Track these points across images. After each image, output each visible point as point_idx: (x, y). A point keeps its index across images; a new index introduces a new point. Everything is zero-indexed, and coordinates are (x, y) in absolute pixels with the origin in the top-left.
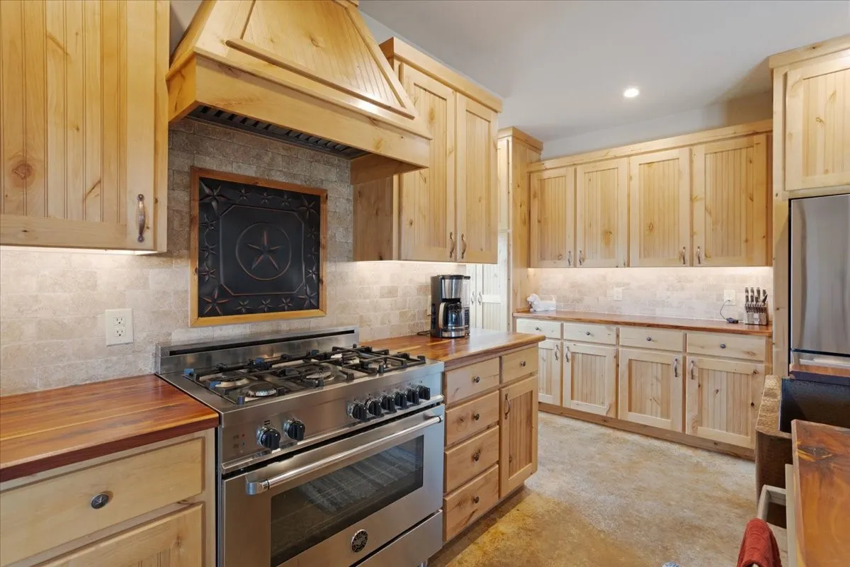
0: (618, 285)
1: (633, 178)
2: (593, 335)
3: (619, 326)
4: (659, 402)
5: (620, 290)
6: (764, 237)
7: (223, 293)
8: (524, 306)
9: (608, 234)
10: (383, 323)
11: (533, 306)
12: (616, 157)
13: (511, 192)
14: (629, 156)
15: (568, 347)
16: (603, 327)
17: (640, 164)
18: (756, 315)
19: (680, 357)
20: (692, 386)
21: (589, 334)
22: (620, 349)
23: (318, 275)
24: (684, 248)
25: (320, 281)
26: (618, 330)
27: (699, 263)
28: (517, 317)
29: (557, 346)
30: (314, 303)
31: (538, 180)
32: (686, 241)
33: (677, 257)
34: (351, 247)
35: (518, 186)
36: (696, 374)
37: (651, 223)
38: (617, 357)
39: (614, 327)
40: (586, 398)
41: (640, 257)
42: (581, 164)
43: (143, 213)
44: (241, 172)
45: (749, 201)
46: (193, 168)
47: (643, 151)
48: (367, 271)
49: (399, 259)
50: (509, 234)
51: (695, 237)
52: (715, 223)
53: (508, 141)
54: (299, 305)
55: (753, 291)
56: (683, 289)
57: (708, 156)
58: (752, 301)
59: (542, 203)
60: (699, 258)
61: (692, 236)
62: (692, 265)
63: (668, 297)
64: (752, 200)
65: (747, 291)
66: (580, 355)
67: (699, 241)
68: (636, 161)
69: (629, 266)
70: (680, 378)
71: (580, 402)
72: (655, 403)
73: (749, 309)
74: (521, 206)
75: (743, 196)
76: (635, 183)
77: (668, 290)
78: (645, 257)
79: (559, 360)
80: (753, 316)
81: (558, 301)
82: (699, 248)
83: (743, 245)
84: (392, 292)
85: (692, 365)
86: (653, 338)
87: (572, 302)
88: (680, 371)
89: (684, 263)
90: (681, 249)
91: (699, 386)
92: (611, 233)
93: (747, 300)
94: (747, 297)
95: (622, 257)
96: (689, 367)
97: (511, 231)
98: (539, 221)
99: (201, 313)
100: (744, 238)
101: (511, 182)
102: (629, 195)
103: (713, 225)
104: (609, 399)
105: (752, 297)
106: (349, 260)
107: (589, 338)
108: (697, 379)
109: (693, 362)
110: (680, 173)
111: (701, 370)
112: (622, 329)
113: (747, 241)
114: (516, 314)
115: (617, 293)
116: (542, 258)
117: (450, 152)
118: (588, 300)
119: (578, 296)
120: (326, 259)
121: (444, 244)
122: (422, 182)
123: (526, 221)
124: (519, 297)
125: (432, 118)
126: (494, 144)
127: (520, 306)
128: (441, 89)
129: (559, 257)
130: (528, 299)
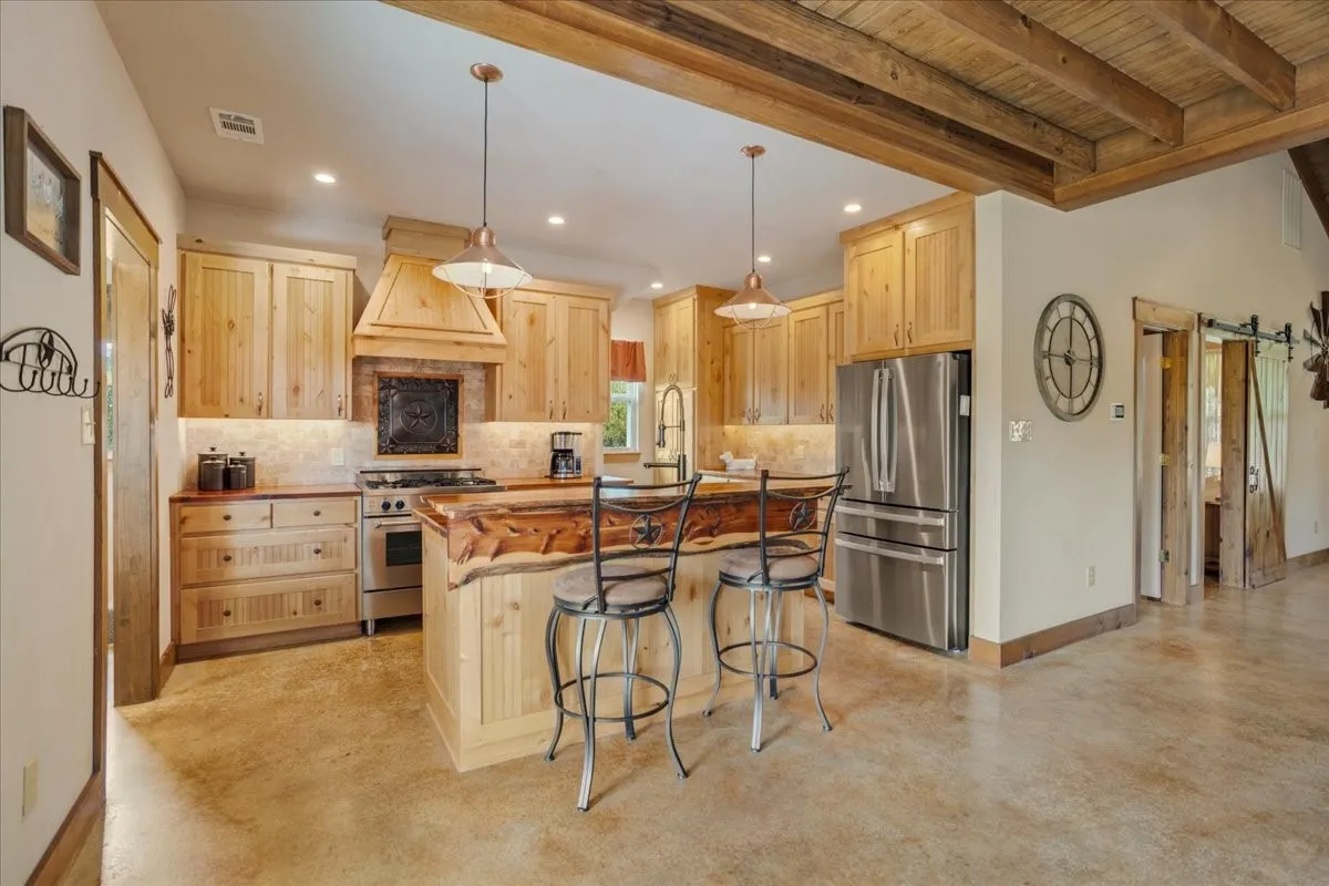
1: (791, 335)
7: (392, 442)
8: (717, 465)
9: (775, 391)
10: (512, 466)
11: (727, 464)
17: (796, 322)
23: (457, 432)
24: (823, 405)
25: (457, 435)
30: (454, 450)
31: (729, 335)
33: (818, 414)
34: (483, 412)
35: (708, 343)
41: (795, 414)
43: (341, 402)
44: (404, 371)
46: (375, 372)
48: (494, 428)
49: (501, 420)
50: (694, 392)
51: (830, 394)
54: (441, 450)
59: (733, 359)
74: (712, 363)
78: (798, 414)
81: (758, 460)
84: (521, 444)
89: (823, 421)
95: (783, 416)
97: (695, 389)
98: (730, 377)
99: (380, 453)
106: (481, 421)
110: (821, 331)
114: (701, 471)
115: (800, 451)
116: (732, 416)
117: (550, 342)
118: (780, 458)
119: (773, 454)
120: (463, 421)
121: (544, 410)
122: (522, 368)
123: (719, 378)
124: (708, 454)
125: (532, 321)
126: (604, 327)
127: (709, 464)
128: (541, 298)
129: (743, 414)
130: (721, 457)
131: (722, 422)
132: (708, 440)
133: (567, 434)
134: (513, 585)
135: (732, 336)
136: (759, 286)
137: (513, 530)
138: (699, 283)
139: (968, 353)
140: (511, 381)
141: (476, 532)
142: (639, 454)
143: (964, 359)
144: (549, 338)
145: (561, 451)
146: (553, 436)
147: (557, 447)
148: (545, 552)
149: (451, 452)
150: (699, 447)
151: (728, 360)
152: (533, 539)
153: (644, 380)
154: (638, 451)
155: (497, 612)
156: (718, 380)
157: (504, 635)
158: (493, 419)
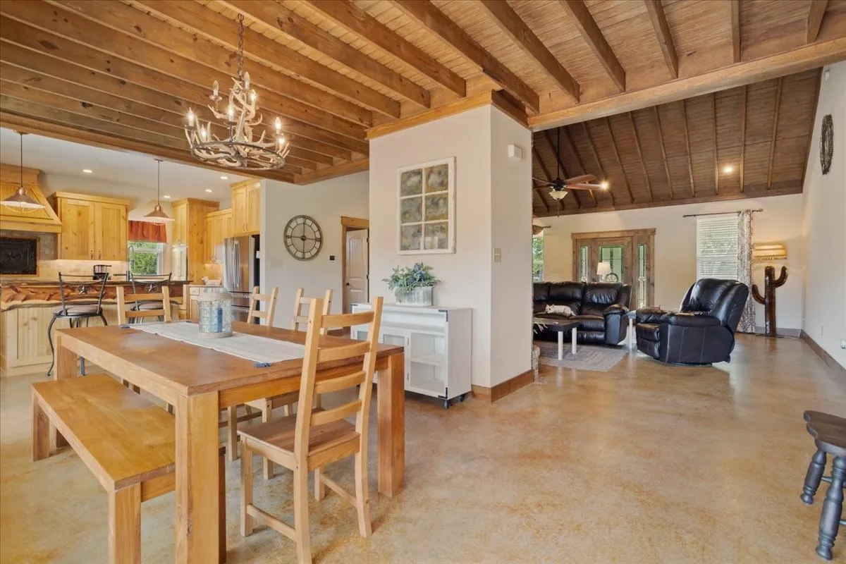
23: (35, 264)
25: (36, 266)
30: (34, 272)
34: (51, 255)
48: (57, 263)
49: (61, 259)
54: (25, 272)
74: (198, 234)
84: (77, 270)
97: (188, 247)
106: (50, 259)
116: (207, 259)
117: (92, 223)
120: (39, 259)
121: (88, 254)
122: (74, 235)
123: (201, 242)
125: (80, 214)
126: (123, 217)
128: (87, 203)
130: (202, 279)
131: (203, 262)
133: (102, 266)
134: (33, 312)
135: (207, 223)
136: (160, 210)
137: (32, 292)
138: (190, 197)
139: (259, 235)
140: (68, 240)
141: (15, 293)
143: (257, 237)
144: (90, 221)
145: (98, 274)
146: (94, 267)
147: (97, 272)
148: (48, 300)
149: (31, 273)
152: (43, 295)
153: (165, 241)
155: (25, 321)
157: (29, 329)
158: (57, 258)
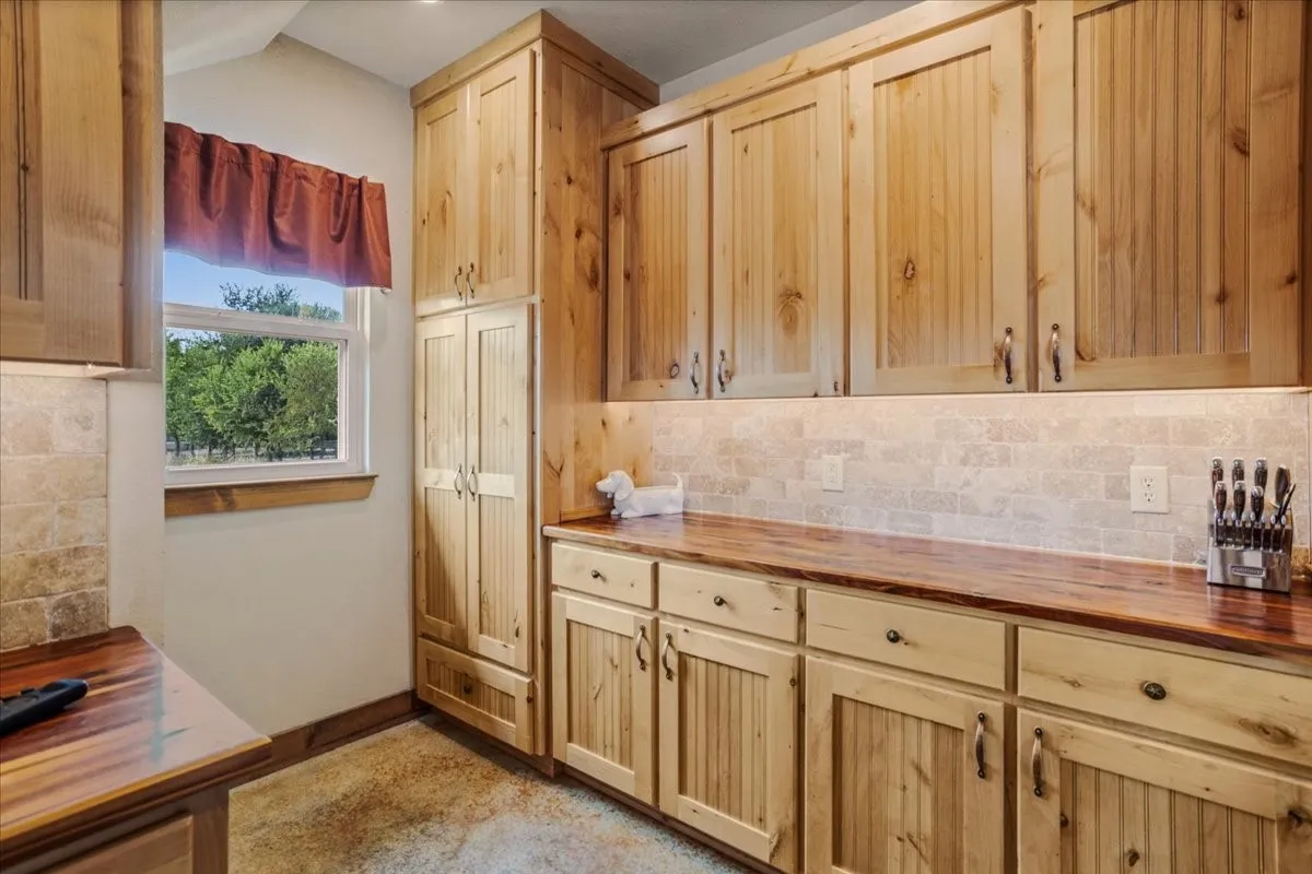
0: (834, 447)
1: (858, 126)
2: (732, 608)
3: (805, 584)
4: (928, 852)
5: (839, 459)
6: (1291, 280)
8: (590, 507)
9: (790, 298)
11: (616, 504)
12: (811, 74)
13: (538, 189)
14: (845, 65)
15: (669, 637)
16: (758, 583)
17: (876, 85)
18: (1253, 558)
19: (995, 709)
20: (1039, 822)
21: (721, 602)
22: (808, 658)
24: (1009, 331)
26: (801, 594)
27: (1058, 378)
28: (555, 540)
29: (643, 629)
31: (625, 167)
32: (1013, 307)
33: (988, 358)
35: (570, 181)
36: (1052, 777)
37: (909, 261)
38: (798, 682)
39: (791, 587)
40: (716, 796)
41: (878, 365)
42: (723, 108)
45: (1233, 157)
47: (885, 41)
50: (532, 308)
51: (1043, 294)
52: (1109, 244)
53: (534, 55)
55: (1239, 473)
56: (1005, 459)
57: (1084, 24)
58: (1240, 508)
59: (635, 225)
60: (1056, 361)
61: (1033, 292)
62: (1033, 386)
63: (967, 484)
64: (1244, 152)
65: (1218, 474)
66: (702, 664)
67: (1057, 304)
68: (864, 74)
69: (847, 392)
70: (996, 786)
71: (700, 805)
72: (914, 852)
73: (1224, 533)
74: (578, 234)
75: (1212, 143)
76: (863, 142)
77: (964, 462)
78: (892, 363)
79: (649, 669)
80: (1239, 559)
81: (691, 486)
82: (1056, 328)
83: (1211, 314)
85: (1037, 743)
86: (906, 634)
87: (724, 492)
88: (995, 760)
89: (1009, 380)
90: (999, 334)
91: (1064, 823)
92: (799, 295)
93: (1222, 505)
94: (1223, 493)
95: (827, 366)
96: (1027, 747)
97: (536, 299)
98: (627, 276)
100: (1211, 287)
101: (539, 164)
102: (846, 184)
103: (1102, 251)
104: (779, 811)
105: (1240, 494)
107: (721, 615)
108: (1055, 799)
109: (1039, 733)
110: (995, 91)
111: (1071, 768)
112: (816, 595)
113: (1222, 297)
114: (551, 530)
115: (830, 469)
116: (634, 376)
118: (759, 487)
119: (734, 475)
123: (598, 278)
124: (568, 479)
127: (570, 507)
129: (673, 370)
130: (603, 486)
132: (570, 441)
142: (372, 478)
150: (547, 463)
151: (620, 228)
153: (386, 282)
154: (368, 472)
156: (593, 282)
